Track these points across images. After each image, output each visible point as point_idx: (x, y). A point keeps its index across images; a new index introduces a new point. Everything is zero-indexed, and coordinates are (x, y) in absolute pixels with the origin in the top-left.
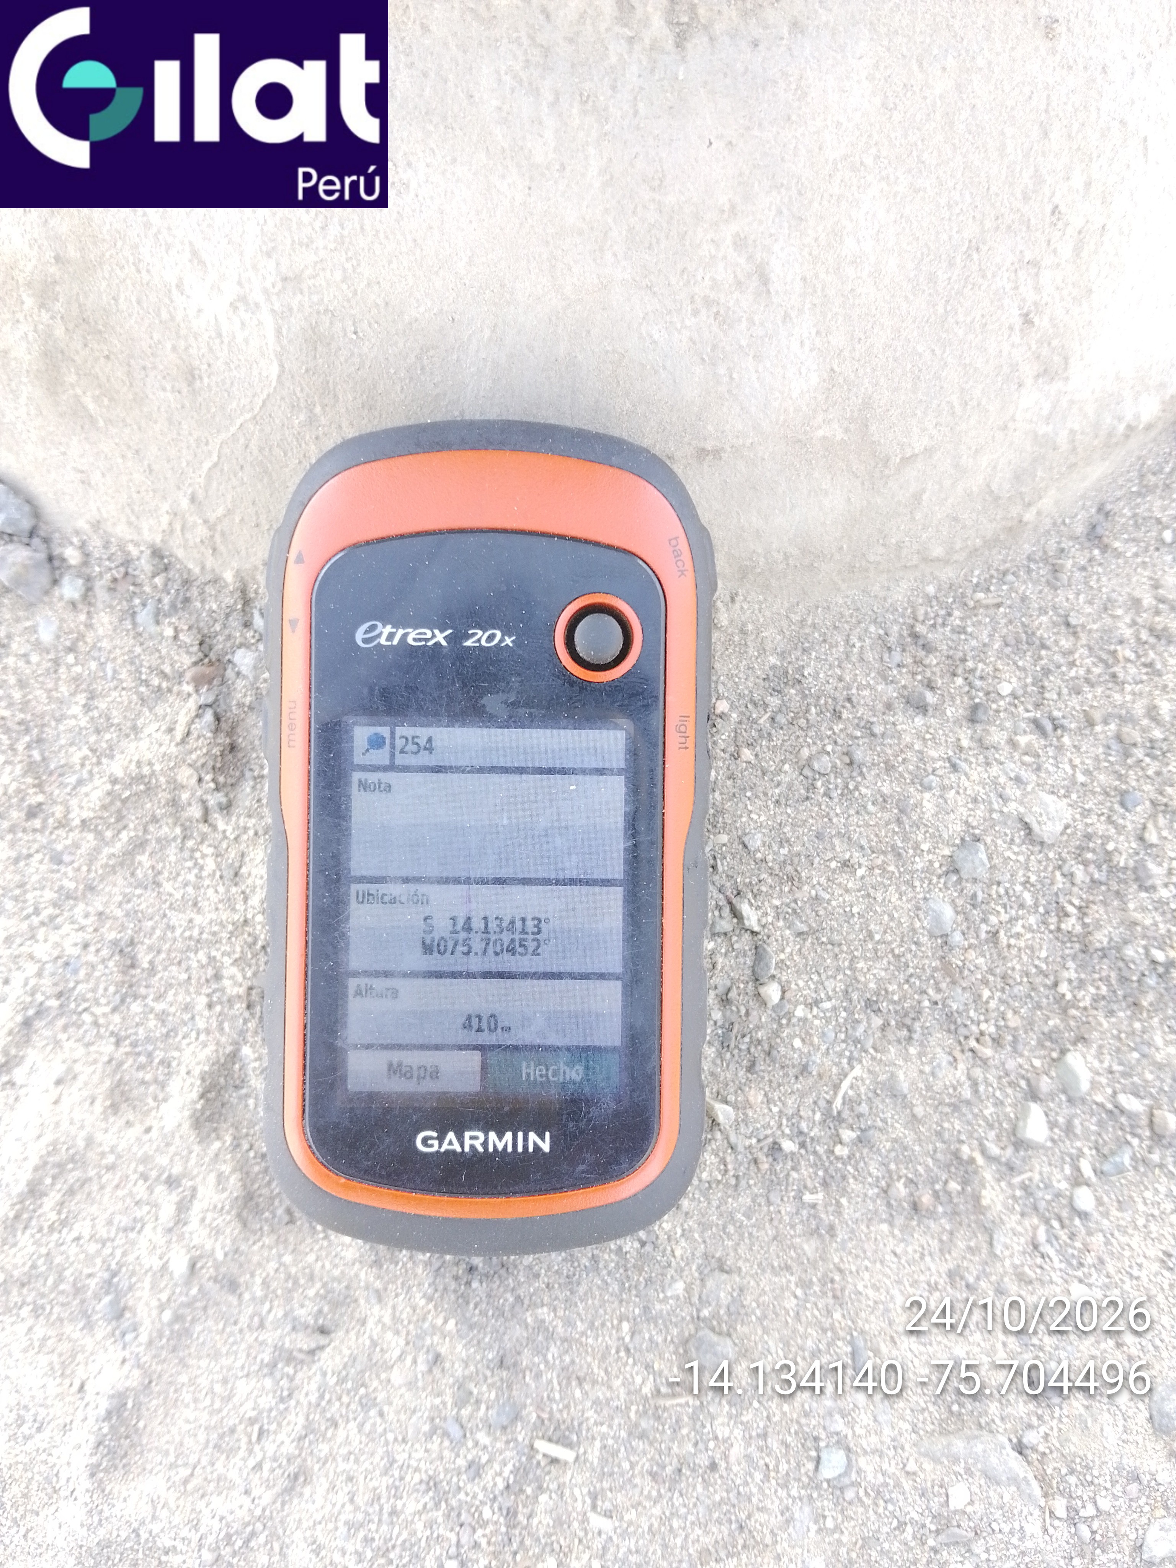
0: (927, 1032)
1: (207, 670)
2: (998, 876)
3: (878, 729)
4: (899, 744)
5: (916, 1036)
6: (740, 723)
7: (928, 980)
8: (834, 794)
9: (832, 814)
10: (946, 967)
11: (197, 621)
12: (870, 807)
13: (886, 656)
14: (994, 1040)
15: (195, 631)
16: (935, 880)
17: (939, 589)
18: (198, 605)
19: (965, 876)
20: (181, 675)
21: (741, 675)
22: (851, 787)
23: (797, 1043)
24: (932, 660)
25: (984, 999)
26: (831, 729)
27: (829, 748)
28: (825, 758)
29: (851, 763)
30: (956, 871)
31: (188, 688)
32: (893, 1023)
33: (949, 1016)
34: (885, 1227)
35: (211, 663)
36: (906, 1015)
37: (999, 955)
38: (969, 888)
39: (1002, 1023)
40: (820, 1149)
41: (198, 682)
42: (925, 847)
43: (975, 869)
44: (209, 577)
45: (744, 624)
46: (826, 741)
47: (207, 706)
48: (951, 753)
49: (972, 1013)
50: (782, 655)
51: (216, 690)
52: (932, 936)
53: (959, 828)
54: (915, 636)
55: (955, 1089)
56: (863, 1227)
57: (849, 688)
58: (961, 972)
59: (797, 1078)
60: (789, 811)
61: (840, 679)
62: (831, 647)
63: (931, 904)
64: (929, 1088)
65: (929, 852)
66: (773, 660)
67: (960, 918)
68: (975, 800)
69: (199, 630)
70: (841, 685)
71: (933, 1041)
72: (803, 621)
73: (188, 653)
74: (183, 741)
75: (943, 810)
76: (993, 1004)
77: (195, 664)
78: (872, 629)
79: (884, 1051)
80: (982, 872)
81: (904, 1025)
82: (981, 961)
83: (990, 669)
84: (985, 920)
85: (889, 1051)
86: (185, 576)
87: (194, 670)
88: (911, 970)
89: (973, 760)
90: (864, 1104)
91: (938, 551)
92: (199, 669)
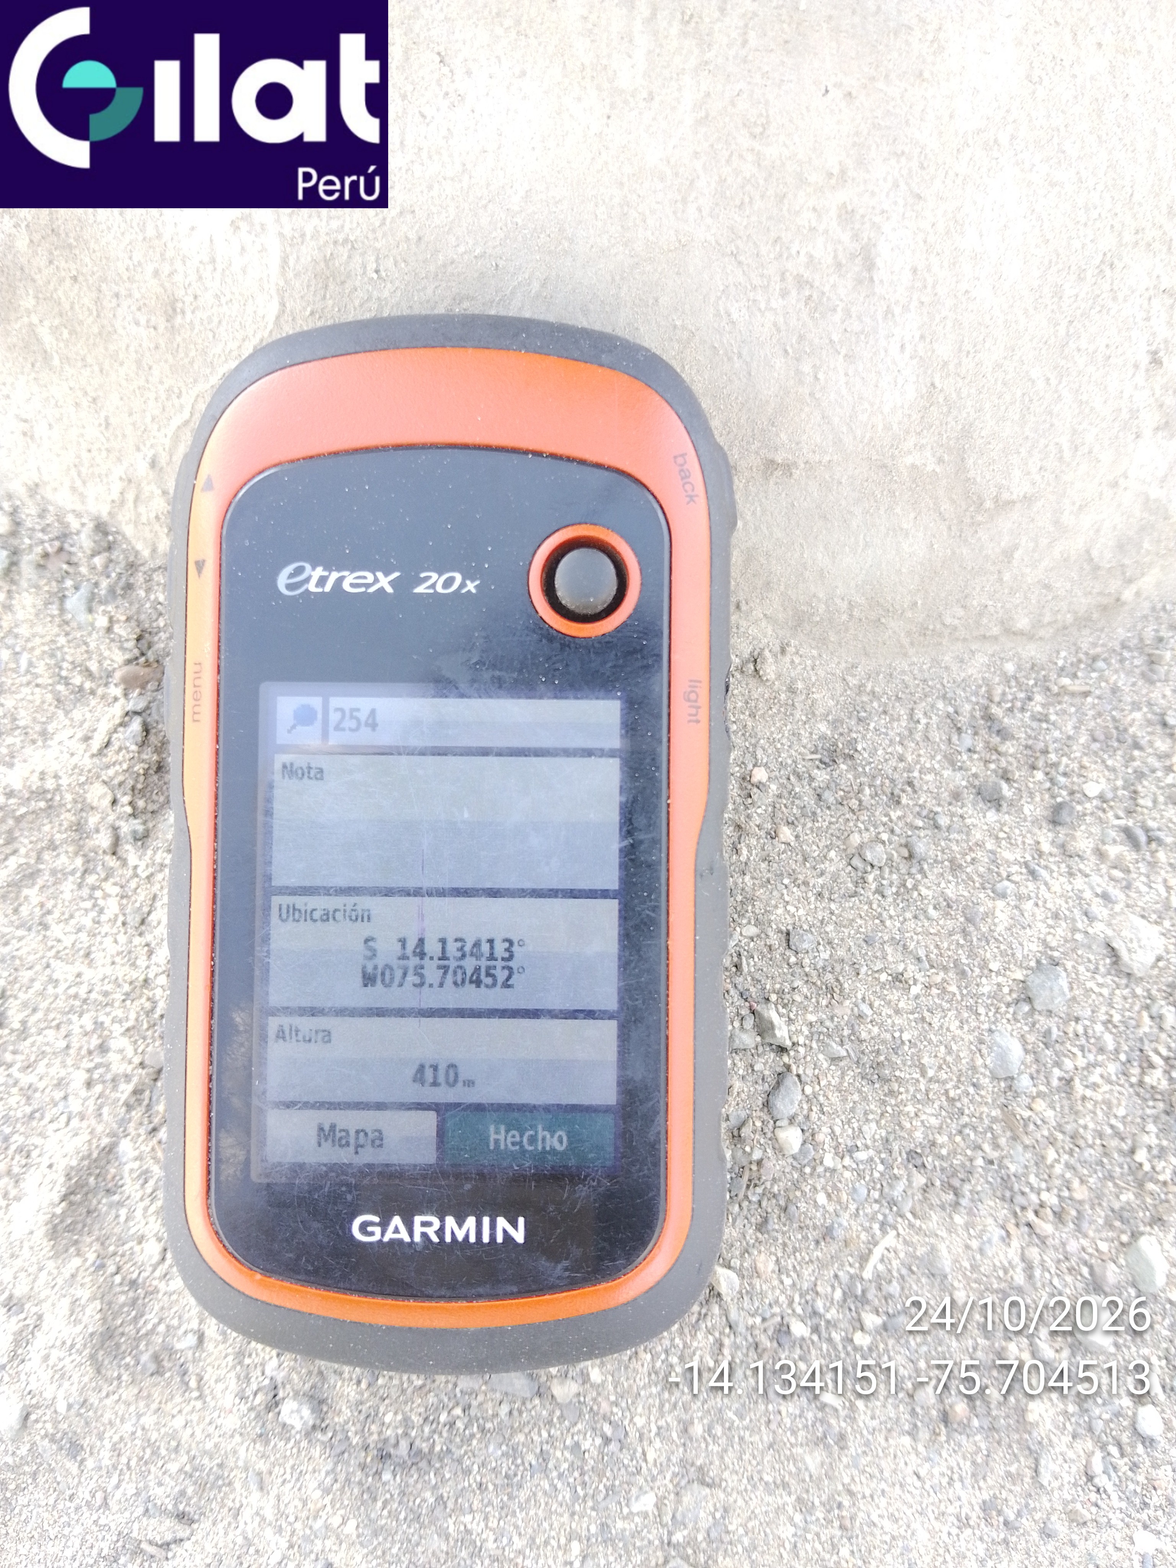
0: (977, 1198)
1: (142, 671)
2: (1078, 1011)
3: (943, 821)
4: (967, 841)
5: (964, 1202)
6: (780, 796)
7: (985, 1132)
8: (889, 892)
9: (885, 914)
10: (1009, 1119)
11: (138, 612)
12: (931, 912)
13: (955, 738)
14: (1054, 1213)
15: (133, 623)
16: (1003, 1009)
17: (1019, 668)
18: (142, 593)
19: (1038, 1007)
20: (109, 675)
21: (784, 741)
22: (909, 884)
23: (821, 1198)
24: (1009, 747)
25: (1049, 1161)
26: (887, 815)
27: (885, 837)
28: (880, 848)
29: (911, 856)
30: (1029, 1000)
31: (118, 691)
32: (938, 1183)
33: (1005, 1181)
34: (906, 1440)
35: (147, 664)
36: (954, 1175)
37: (1071, 1108)
38: (1043, 1022)
39: (1066, 1193)
40: (836, 1336)
41: (129, 684)
42: (994, 966)
43: (1052, 999)
44: (158, 562)
45: (793, 681)
46: (881, 829)
47: (136, 713)
48: (1029, 858)
49: (1032, 1179)
50: (835, 724)
51: (149, 696)
52: (995, 1078)
53: (1035, 947)
54: (989, 718)
55: (1006, 1272)
56: (881, 1439)
57: (910, 771)
58: (1025, 1126)
59: (817, 1242)
60: (833, 906)
61: (901, 759)
62: (892, 720)
63: (997, 1037)
64: (974, 1268)
65: (998, 973)
66: (823, 728)
67: (1029, 1058)
68: (1056, 916)
69: (139, 623)
70: (901, 765)
71: (983, 1209)
72: (861, 688)
73: (121, 648)
74: (100, 753)
75: (1018, 924)
76: (1058, 1169)
77: (129, 662)
78: (940, 705)
79: (924, 1218)
80: (1059, 1005)
81: (951, 1186)
82: (1050, 1114)
83: (1075, 766)
84: (1058, 1064)
85: (930, 1218)
86: (131, 559)
87: (126, 669)
88: (966, 1119)
89: (1055, 868)
90: (895, 1283)
91: (1023, 623)
92: (132, 668)
